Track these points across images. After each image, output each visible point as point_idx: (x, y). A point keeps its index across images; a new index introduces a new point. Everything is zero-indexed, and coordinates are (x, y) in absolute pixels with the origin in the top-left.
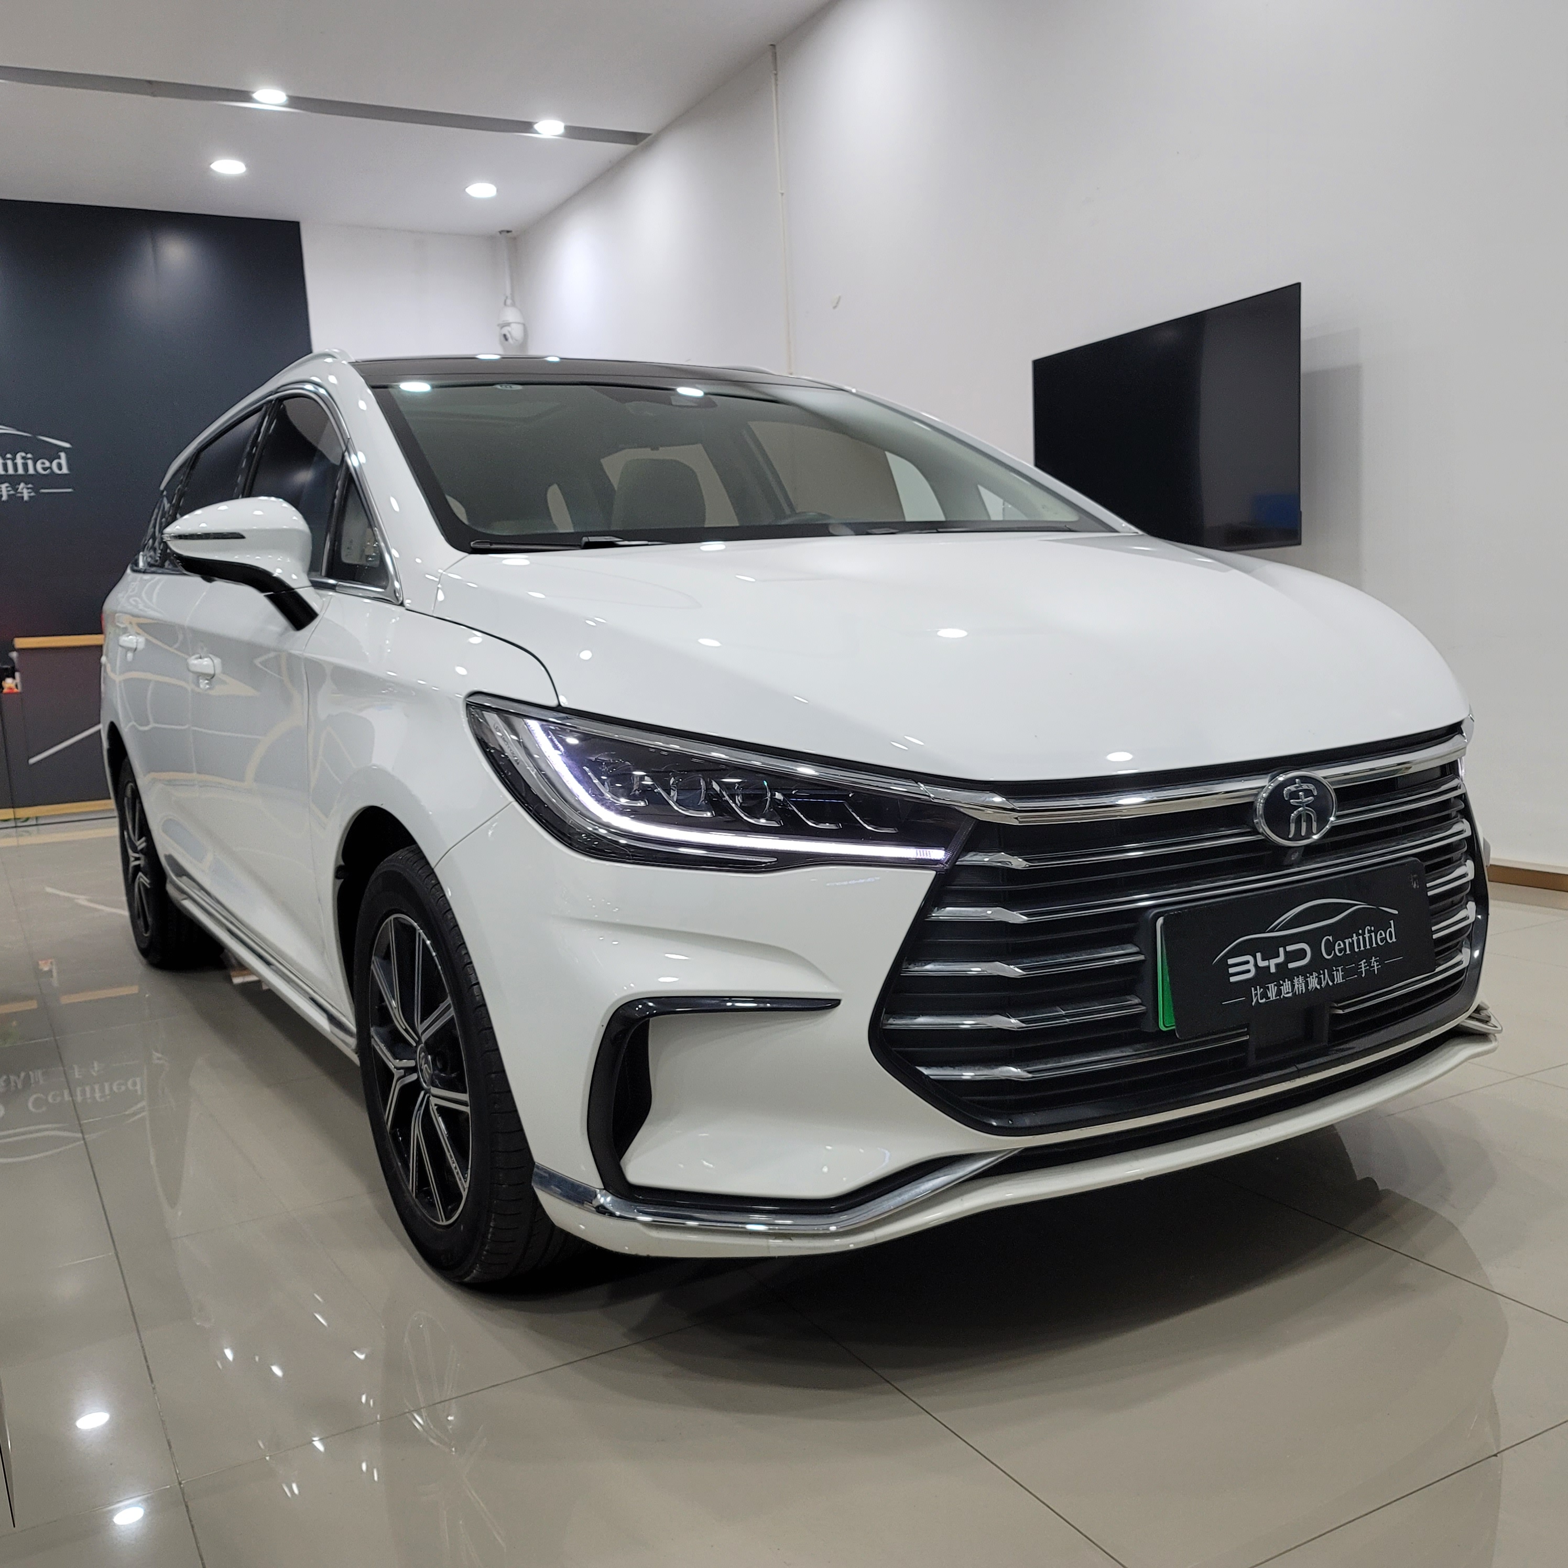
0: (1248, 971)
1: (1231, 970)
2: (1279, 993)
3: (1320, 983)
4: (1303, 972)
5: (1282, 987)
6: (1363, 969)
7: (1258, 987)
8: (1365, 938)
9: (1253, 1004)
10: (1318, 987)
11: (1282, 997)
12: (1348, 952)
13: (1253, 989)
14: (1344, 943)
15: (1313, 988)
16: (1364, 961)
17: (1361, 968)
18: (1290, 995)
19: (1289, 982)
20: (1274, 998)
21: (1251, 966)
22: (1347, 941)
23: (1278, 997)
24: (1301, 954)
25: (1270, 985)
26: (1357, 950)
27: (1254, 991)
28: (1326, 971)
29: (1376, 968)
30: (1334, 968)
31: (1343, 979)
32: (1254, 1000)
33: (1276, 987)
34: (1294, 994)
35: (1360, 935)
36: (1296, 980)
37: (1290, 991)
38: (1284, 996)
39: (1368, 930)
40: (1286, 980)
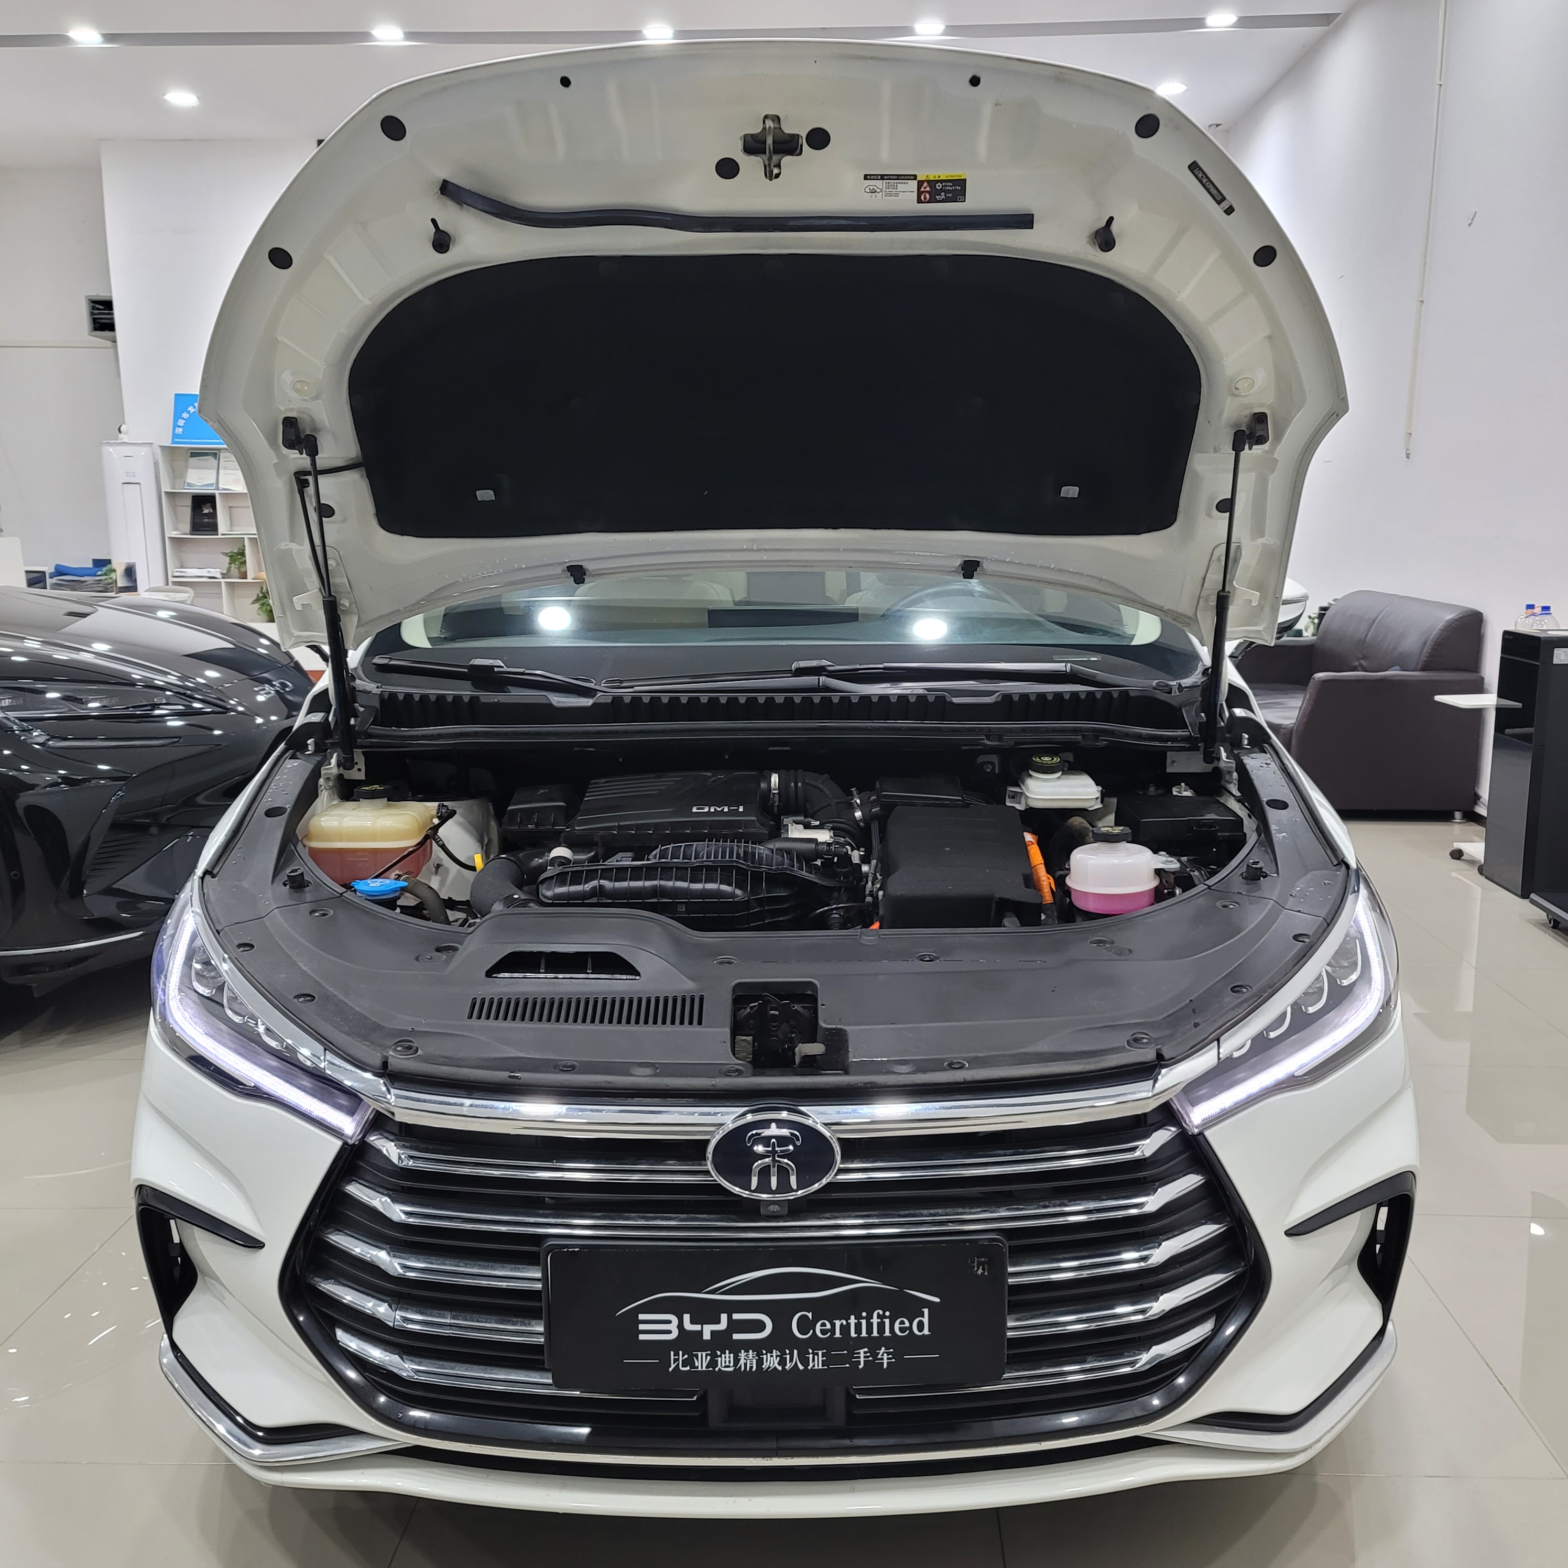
0: (669, 1332)
1: (642, 1327)
2: (713, 1363)
3: (782, 1362)
4: (757, 1347)
5: (719, 1359)
6: (862, 1360)
7: (681, 1352)
8: (872, 1323)
9: (670, 1369)
10: (780, 1368)
11: (717, 1369)
12: (838, 1335)
13: (672, 1353)
14: (833, 1325)
15: (769, 1367)
16: (866, 1350)
17: (859, 1357)
18: (731, 1369)
19: (732, 1355)
20: (704, 1369)
21: (673, 1327)
22: (838, 1323)
23: (711, 1369)
24: (759, 1326)
25: (700, 1354)
26: (853, 1334)
27: (674, 1356)
28: (795, 1352)
29: (885, 1361)
30: (811, 1351)
31: (823, 1366)
32: (673, 1366)
33: (709, 1358)
34: (737, 1370)
35: (863, 1318)
36: (743, 1354)
37: (732, 1364)
38: (719, 1369)
39: (878, 1313)
40: (727, 1351)
